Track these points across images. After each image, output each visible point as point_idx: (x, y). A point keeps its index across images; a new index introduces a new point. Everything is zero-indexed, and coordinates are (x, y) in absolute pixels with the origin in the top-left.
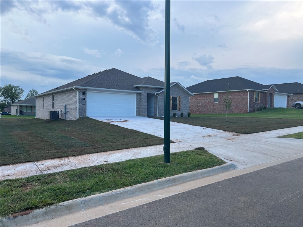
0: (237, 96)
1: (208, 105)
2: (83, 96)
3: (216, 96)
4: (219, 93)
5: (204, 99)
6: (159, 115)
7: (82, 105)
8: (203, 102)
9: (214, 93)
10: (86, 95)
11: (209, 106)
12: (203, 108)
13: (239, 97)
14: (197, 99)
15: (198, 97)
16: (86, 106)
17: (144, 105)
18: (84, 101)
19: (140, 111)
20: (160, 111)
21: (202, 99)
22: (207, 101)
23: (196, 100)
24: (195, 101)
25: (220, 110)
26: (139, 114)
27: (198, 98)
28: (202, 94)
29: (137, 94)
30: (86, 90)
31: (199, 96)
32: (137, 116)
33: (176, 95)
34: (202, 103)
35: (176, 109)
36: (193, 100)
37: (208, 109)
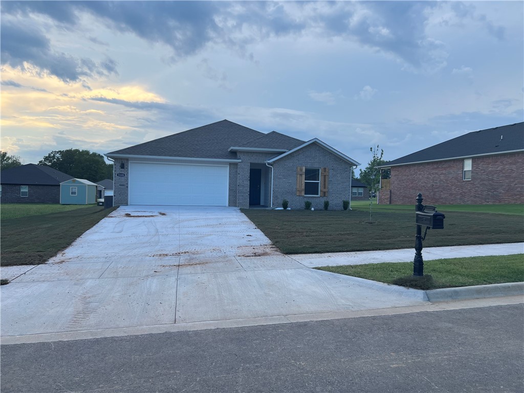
0: (511, 164)
1: (452, 185)
2: (122, 169)
3: (468, 165)
4: (473, 159)
5: (444, 172)
6: (273, 204)
7: (120, 185)
8: (442, 178)
9: (463, 160)
10: (127, 168)
11: (453, 187)
12: (442, 191)
13: (514, 167)
14: (433, 174)
15: (434, 169)
16: (127, 187)
17: (243, 186)
18: (123, 179)
19: (236, 197)
20: (276, 197)
21: (441, 172)
22: (451, 176)
23: (430, 174)
24: (428, 178)
25: (475, 197)
26: (233, 203)
27: (434, 171)
28: (441, 162)
29: (230, 164)
30: (127, 160)
31: (435, 166)
32: (229, 206)
33: (316, 166)
34: (441, 180)
35: (318, 194)
36: (426, 176)
37: (451, 194)
